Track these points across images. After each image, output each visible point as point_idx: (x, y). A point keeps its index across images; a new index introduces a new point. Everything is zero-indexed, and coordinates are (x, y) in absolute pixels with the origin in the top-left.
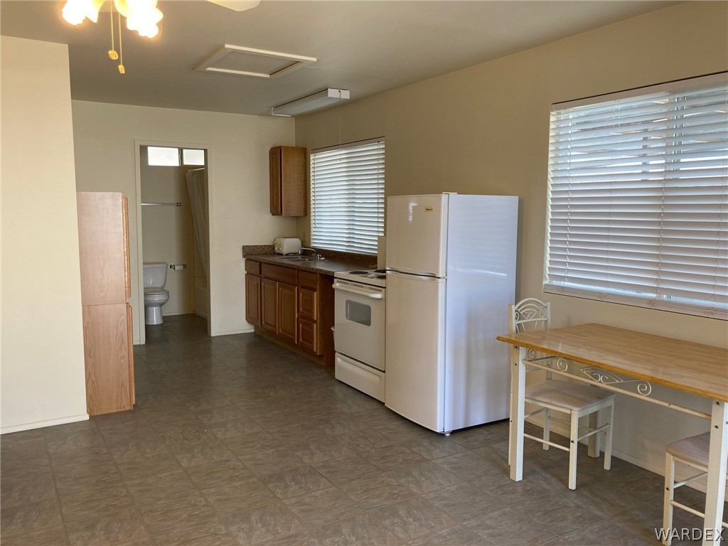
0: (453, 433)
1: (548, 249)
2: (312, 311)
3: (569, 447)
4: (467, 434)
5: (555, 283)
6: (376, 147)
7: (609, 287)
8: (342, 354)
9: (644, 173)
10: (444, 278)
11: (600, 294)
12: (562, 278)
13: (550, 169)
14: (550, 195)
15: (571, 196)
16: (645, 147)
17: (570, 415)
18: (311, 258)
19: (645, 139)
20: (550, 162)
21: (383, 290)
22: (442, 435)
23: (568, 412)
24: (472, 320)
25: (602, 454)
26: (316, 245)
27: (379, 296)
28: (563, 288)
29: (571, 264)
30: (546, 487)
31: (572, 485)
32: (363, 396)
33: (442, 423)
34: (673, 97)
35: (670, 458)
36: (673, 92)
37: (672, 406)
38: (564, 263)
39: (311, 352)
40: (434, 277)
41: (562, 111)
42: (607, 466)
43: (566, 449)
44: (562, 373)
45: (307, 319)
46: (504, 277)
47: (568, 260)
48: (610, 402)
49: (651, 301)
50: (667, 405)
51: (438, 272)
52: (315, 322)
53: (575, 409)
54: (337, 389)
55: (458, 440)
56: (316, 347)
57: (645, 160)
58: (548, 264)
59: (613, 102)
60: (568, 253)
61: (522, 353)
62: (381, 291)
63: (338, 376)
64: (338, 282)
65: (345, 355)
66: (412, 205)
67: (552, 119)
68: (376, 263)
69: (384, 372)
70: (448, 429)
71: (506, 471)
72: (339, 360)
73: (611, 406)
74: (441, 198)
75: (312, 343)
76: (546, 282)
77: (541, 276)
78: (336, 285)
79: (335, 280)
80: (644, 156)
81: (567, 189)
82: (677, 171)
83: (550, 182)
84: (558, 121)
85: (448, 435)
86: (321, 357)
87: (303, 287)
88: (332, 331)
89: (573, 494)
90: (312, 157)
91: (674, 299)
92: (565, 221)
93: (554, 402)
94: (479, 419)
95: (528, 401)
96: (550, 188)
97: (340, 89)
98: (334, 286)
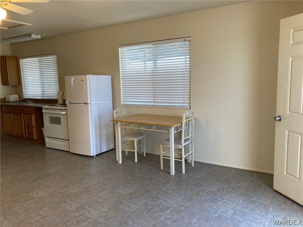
0: (97, 155)
1: (122, 92)
2: (32, 123)
3: (134, 150)
4: (101, 155)
5: (125, 103)
6: (53, 57)
7: (141, 103)
8: (48, 137)
9: (145, 68)
10: (90, 104)
11: (139, 105)
12: (127, 101)
13: (120, 67)
14: (121, 75)
15: (127, 75)
16: (144, 58)
17: (134, 141)
18: (25, 102)
19: (144, 56)
20: (120, 64)
21: (66, 110)
22: (93, 157)
23: (133, 140)
24: (100, 118)
25: (143, 153)
26: (26, 97)
27: (64, 113)
28: (127, 104)
29: (129, 97)
30: (129, 163)
31: (136, 161)
32: (60, 151)
33: (93, 153)
34: (154, 46)
35: (161, 145)
36: (154, 44)
37: (161, 131)
38: (127, 97)
39: (33, 140)
40: (87, 104)
41: (123, 48)
42: (145, 155)
43: (134, 151)
44: (132, 128)
45: (29, 126)
46: (109, 103)
47: (128, 95)
48: (144, 136)
49: (152, 106)
50: (159, 131)
51: (88, 102)
52: (34, 127)
53: (136, 138)
54: (48, 150)
55: (99, 157)
56: (35, 137)
57: (145, 62)
58: (122, 97)
59: (138, 46)
60: (128, 93)
61: (119, 124)
62: (65, 111)
63: (47, 145)
64: (44, 110)
65: (50, 137)
66: (72, 79)
67: (120, 50)
68: (58, 102)
69: (69, 140)
70: (95, 154)
71: (117, 162)
72: (47, 140)
73: (144, 137)
74: (87, 77)
75: (33, 135)
76: (122, 103)
77: (120, 101)
78: (44, 111)
79: (43, 109)
80: (145, 61)
81: (126, 73)
82: (157, 67)
83: (121, 71)
84: (121, 51)
85: (95, 156)
86: (38, 140)
87: (26, 114)
88: (42, 129)
89: (137, 164)
90: (21, 60)
91: (159, 104)
92: (126, 83)
93: (129, 138)
94: (104, 150)
95: (122, 139)
96: (121, 73)
97: (36, 34)
98: (42, 111)
